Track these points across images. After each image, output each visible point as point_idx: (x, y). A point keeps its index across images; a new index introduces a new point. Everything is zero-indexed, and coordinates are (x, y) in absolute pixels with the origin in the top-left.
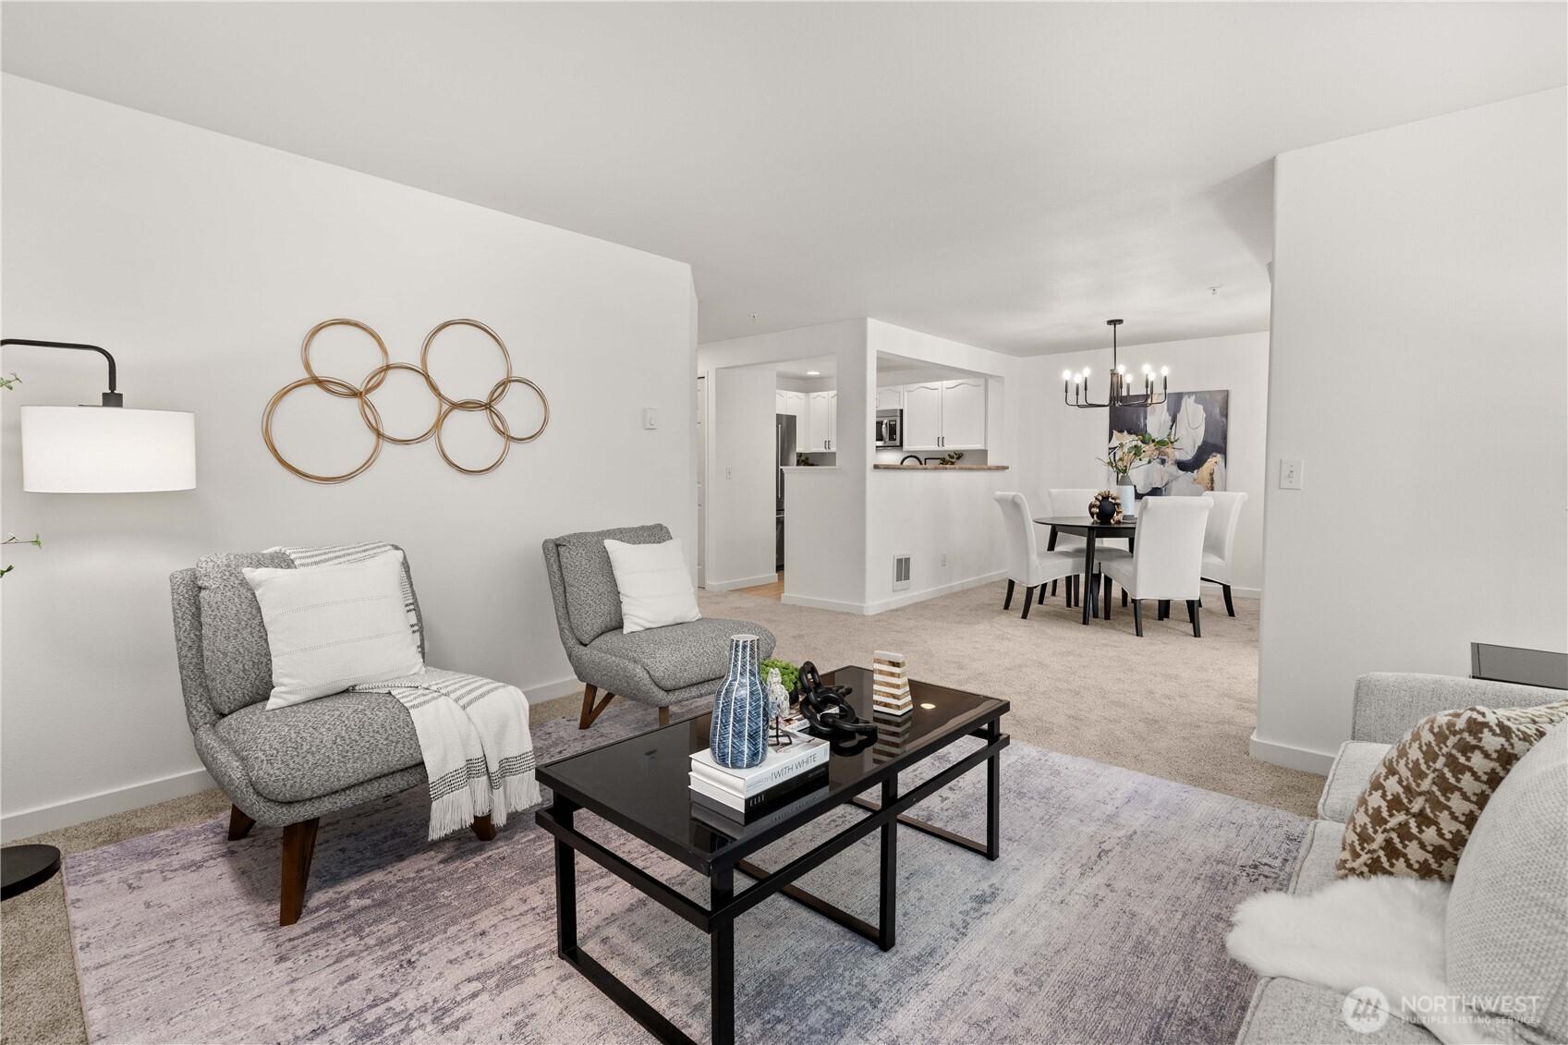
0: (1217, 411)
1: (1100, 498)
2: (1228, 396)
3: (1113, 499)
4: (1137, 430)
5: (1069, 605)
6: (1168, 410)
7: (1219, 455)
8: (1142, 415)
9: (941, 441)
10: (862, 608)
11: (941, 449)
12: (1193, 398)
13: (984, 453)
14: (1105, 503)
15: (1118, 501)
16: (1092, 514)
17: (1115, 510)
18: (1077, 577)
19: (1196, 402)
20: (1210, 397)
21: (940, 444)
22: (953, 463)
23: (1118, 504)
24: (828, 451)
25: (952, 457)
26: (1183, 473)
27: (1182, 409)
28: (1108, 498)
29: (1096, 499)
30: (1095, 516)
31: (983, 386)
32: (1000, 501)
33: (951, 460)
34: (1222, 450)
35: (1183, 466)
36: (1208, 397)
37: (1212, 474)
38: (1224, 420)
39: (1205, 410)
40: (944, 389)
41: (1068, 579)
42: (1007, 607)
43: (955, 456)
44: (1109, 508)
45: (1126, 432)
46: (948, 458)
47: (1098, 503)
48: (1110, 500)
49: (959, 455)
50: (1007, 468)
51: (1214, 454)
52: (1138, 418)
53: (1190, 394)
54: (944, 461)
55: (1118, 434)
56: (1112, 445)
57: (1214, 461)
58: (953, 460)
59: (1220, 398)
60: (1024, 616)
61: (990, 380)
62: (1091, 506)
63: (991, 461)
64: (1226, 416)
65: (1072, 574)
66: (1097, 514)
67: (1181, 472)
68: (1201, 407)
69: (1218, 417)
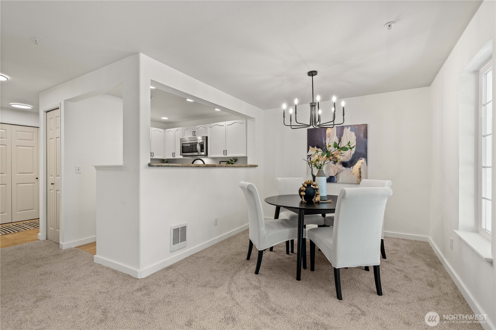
0: (362, 135)
1: (306, 185)
2: (367, 127)
3: (314, 185)
4: (321, 146)
5: (288, 253)
6: (337, 135)
7: (363, 159)
8: (324, 138)
9: (225, 152)
10: (137, 272)
11: (225, 156)
12: (349, 128)
13: (246, 158)
14: (308, 189)
15: (317, 187)
16: (301, 196)
17: (315, 193)
18: (292, 241)
19: (351, 130)
20: (358, 128)
21: (225, 154)
22: (232, 164)
23: (317, 189)
24: (174, 158)
25: (232, 161)
26: (345, 168)
27: (344, 135)
28: (310, 185)
29: (304, 186)
30: (303, 198)
31: (245, 124)
32: (242, 187)
33: (232, 162)
34: (365, 156)
35: (345, 164)
36: (357, 128)
37: (360, 169)
38: (366, 140)
39: (356, 135)
40: (227, 125)
41: (287, 242)
42: (248, 258)
43: (233, 160)
44: (312, 192)
45: (316, 147)
46: (230, 161)
47: (305, 189)
48: (312, 186)
49: (236, 160)
50: (257, 166)
51: (361, 158)
52: (322, 140)
53: (348, 126)
54: (228, 162)
55: (312, 148)
56: (309, 154)
57: (360, 162)
58: (233, 162)
59: (363, 128)
60: (257, 272)
61: (248, 120)
62: (300, 191)
63: (249, 162)
64: (367, 138)
65: (290, 240)
66: (304, 196)
67: (344, 168)
68: (354, 133)
69: (363, 138)
